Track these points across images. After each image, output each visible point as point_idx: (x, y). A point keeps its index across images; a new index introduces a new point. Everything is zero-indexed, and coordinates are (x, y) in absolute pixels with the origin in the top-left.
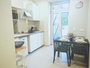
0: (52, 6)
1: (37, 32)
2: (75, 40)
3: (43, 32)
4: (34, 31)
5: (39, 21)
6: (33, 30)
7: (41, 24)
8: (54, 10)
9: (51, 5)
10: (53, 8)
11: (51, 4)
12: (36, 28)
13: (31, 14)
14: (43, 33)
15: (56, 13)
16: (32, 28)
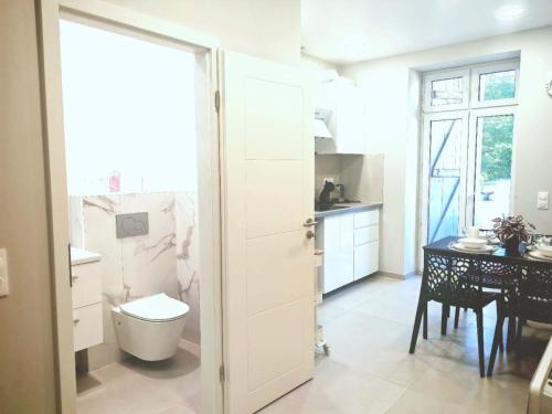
0: (428, 84)
1: (352, 206)
2: (527, 251)
3: (380, 207)
4: (336, 201)
5: (359, 157)
6: (332, 195)
7: (368, 169)
8: (435, 101)
9: (422, 82)
10: (434, 95)
11: (422, 75)
12: (343, 189)
13: (327, 124)
14: (377, 211)
15: (444, 116)
16: (329, 187)
